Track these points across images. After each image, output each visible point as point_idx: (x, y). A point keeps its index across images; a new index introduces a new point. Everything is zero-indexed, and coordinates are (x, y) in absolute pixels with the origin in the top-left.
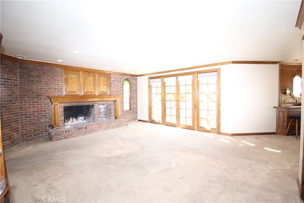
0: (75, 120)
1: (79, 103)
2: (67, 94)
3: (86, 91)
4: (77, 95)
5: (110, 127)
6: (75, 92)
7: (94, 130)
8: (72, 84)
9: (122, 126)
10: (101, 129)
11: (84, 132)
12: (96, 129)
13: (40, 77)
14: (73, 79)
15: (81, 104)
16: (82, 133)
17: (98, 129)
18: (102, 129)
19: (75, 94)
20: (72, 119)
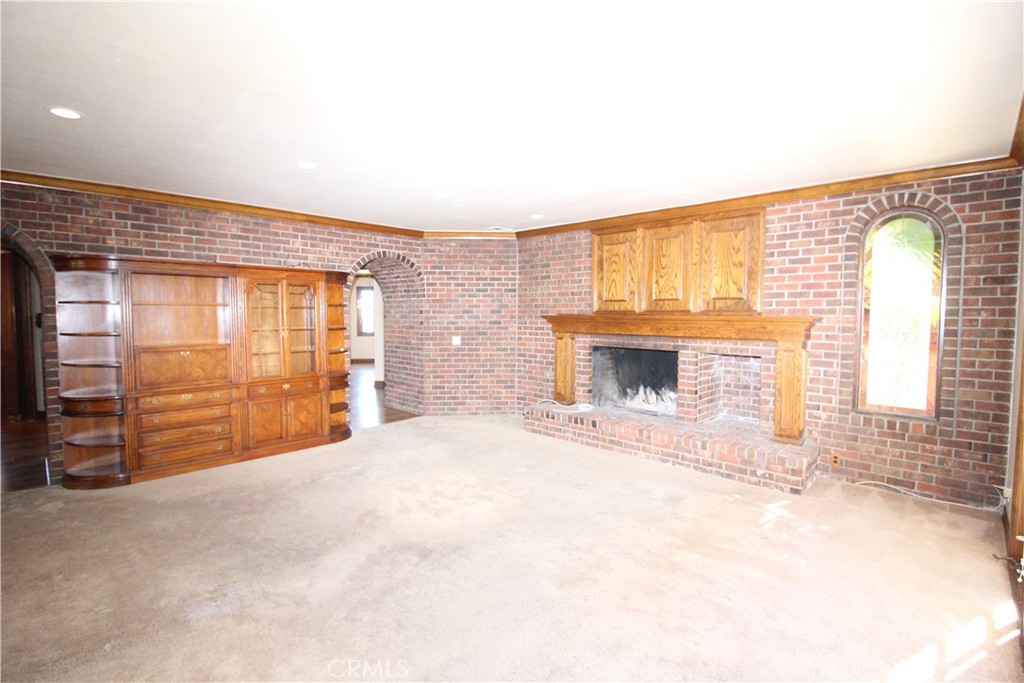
0: (653, 396)
1: (630, 338)
2: (604, 308)
3: (654, 297)
4: (625, 313)
5: (683, 458)
6: (621, 301)
7: (619, 444)
8: (614, 276)
9: (754, 479)
10: (644, 449)
11: (589, 436)
12: (628, 442)
13: (548, 266)
14: (617, 259)
15: (633, 344)
16: (585, 439)
17: (634, 443)
18: (650, 452)
19: (622, 308)
20: (645, 392)
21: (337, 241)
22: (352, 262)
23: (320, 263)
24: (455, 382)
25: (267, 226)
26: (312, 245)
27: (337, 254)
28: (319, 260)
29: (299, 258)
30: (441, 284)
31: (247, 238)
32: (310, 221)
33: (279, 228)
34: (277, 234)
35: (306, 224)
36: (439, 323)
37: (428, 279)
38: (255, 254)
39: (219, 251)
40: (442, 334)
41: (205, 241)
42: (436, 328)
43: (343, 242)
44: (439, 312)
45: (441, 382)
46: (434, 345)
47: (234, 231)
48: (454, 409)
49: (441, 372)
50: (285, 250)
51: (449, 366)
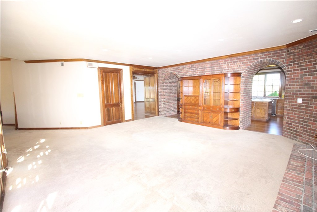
21: (240, 61)
22: (246, 67)
23: (233, 70)
24: (297, 123)
25: (217, 62)
26: (231, 65)
27: (239, 66)
28: (233, 69)
29: (226, 70)
30: (294, 70)
31: (212, 67)
32: (230, 57)
33: (220, 62)
34: (220, 64)
35: (229, 58)
36: (292, 91)
37: (288, 68)
38: (214, 71)
39: (206, 72)
40: (293, 97)
41: (203, 70)
42: (290, 93)
43: (242, 61)
44: (292, 85)
45: (290, 121)
46: (289, 102)
47: (209, 66)
48: (295, 137)
49: (291, 116)
50: (222, 68)
51: (295, 114)
